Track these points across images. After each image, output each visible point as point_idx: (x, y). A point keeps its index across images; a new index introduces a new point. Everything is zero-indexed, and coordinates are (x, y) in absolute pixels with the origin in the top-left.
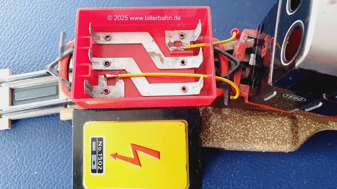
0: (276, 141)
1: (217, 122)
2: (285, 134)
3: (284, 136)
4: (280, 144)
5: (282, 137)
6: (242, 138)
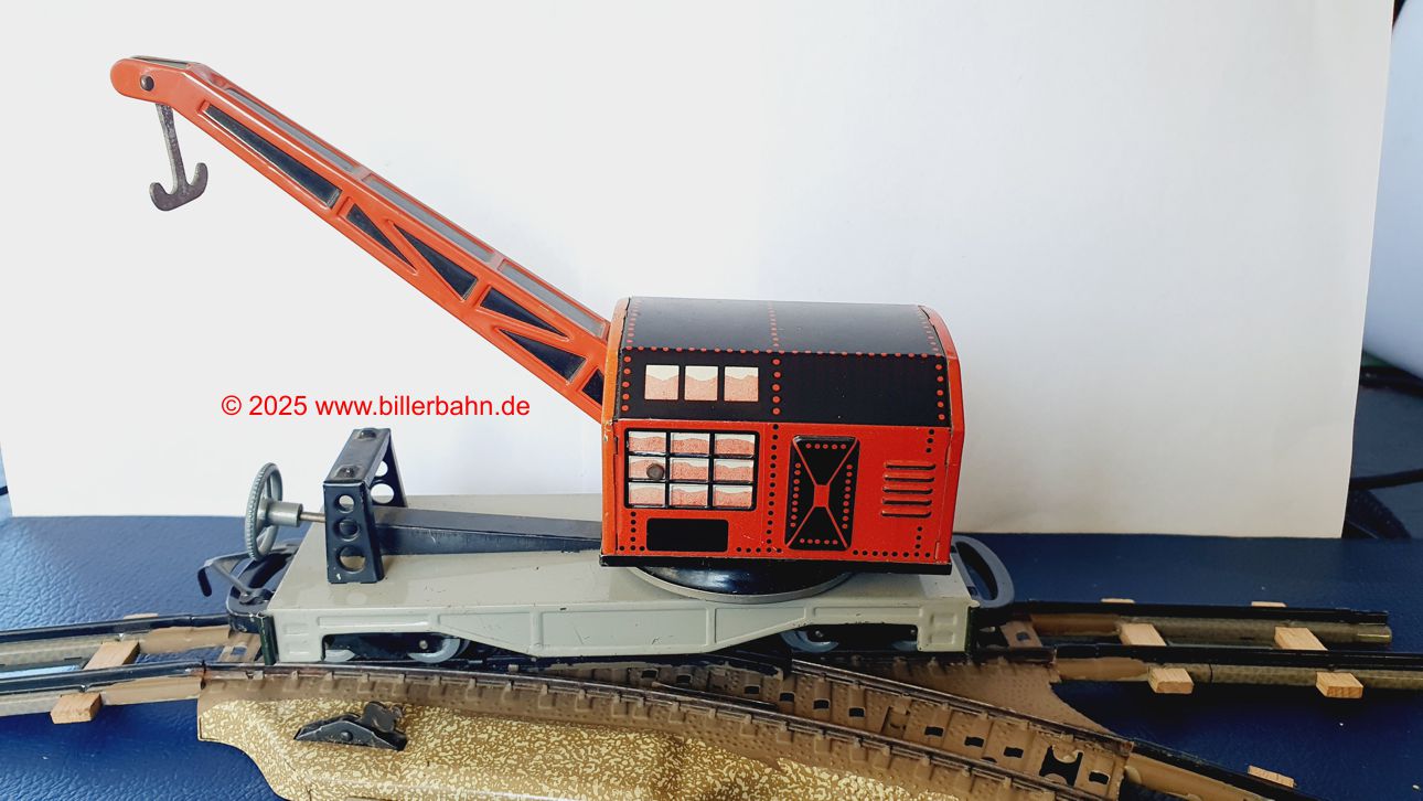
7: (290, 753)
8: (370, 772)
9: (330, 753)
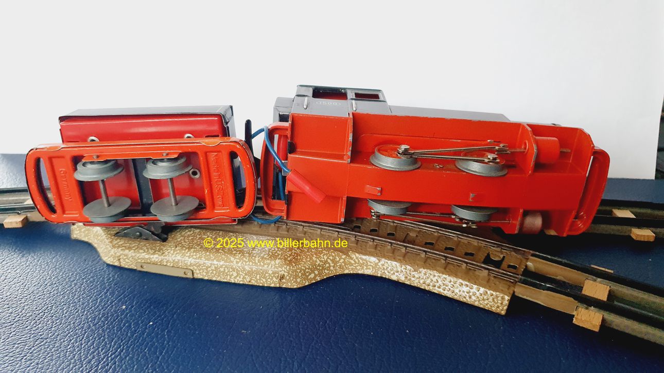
0: (262, 255)
1: (191, 234)
2: (278, 251)
3: (276, 253)
4: (265, 258)
5: (272, 253)
6: (216, 249)
7: (111, 242)
9: (130, 242)
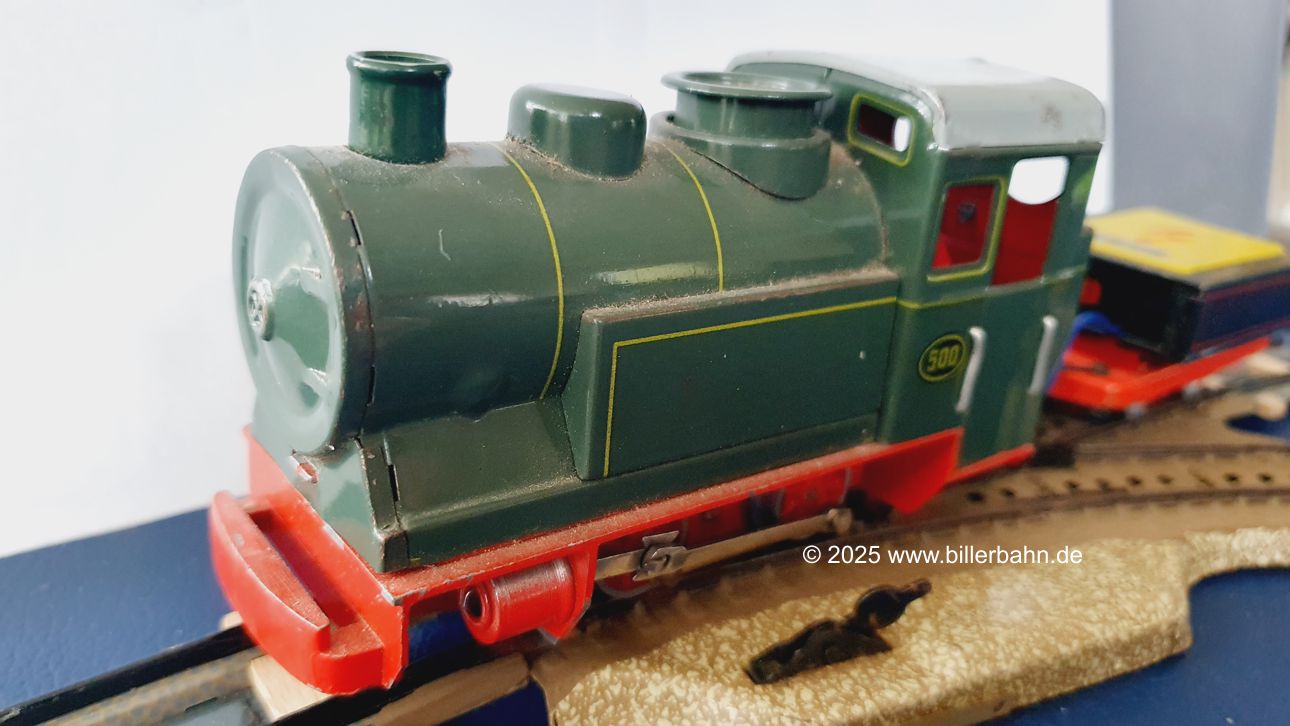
7: (774, 702)
8: (901, 685)
9: (824, 682)
